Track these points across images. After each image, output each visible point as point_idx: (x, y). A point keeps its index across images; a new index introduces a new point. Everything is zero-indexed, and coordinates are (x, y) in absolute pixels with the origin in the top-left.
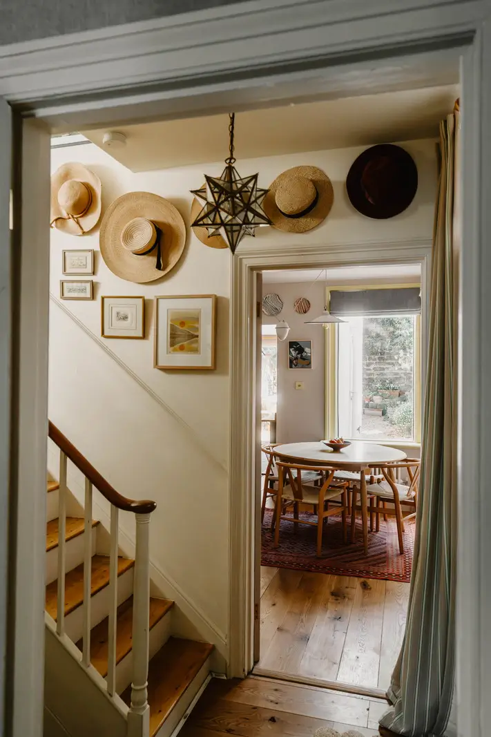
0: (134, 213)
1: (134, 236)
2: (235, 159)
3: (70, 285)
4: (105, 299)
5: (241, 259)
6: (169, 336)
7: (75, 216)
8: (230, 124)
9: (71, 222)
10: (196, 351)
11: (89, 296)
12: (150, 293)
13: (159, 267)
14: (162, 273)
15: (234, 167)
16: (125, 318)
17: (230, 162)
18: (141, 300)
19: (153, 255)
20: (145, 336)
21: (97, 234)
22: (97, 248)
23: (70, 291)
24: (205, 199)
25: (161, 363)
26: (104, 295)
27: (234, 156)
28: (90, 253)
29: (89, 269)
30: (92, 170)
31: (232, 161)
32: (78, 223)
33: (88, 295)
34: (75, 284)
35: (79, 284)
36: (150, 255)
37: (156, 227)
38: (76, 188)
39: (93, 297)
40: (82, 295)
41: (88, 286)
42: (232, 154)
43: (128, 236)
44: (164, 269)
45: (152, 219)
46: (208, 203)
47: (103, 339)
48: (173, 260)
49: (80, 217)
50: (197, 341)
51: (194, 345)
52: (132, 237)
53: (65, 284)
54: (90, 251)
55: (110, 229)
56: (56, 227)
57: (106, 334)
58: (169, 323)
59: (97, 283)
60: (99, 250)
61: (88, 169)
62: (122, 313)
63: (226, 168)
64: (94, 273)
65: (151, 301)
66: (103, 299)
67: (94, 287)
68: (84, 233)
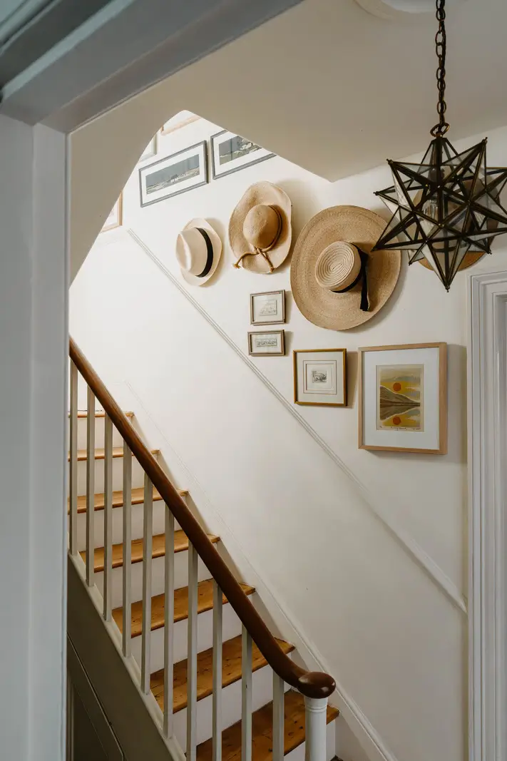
0: (332, 236)
1: (331, 268)
2: (447, 125)
3: (259, 337)
4: (298, 354)
5: (484, 285)
6: (379, 404)
7: (264, 250)
8: (438, 66)
9: (260, 259)
10: (417, 426)
11: (280, 351)
12: (353, 342)
13: (364, 307)
14: (369, 315)
15: (446, 140)
16: (323, 379)
17: (439, 131)
18: (341, 354)
19: (356, 291)
20: (347, 403)
21: (288, 270)
22: (288, 288)
23: (259, 345)
24: (395, 202)
25: (368, 442)
26: (296, 349)
27: (446, 121)
28: (281, 295)
29: (280, 317)
30: (280, 188)
31: (443, 129)
32: (267, 258)
33: (279, 349)
34: (264, 336)
35: (269, 336)
36: (352, 292)
37: (359, 251)
38: (263, 213)
39: (285, 351)
40: (272, 350)
41: (279, 337)
42: (442, 118)
43: (324, 269)
44: (371, 310)
45: (355, 241)
46: (400, 207)
47: (296, 406)
48: (384, 295)
49: (270, 249)
50: (418, 413)
51: (414, 418)
52: (328, 269)
53: (254, 337)
54: (279, 292)
55: (303, 261)
56: (243, 266)
57: (300, 399)
58: (379, 386)
59: (290, 333)
60: (290, 290)
61: (275, 188)
62: (319, 373)
63: (433, 142)
64: (285, 321)
65: (355, 354)
66: (295, 354)
67: (285, 338)
68: (273, 270)
